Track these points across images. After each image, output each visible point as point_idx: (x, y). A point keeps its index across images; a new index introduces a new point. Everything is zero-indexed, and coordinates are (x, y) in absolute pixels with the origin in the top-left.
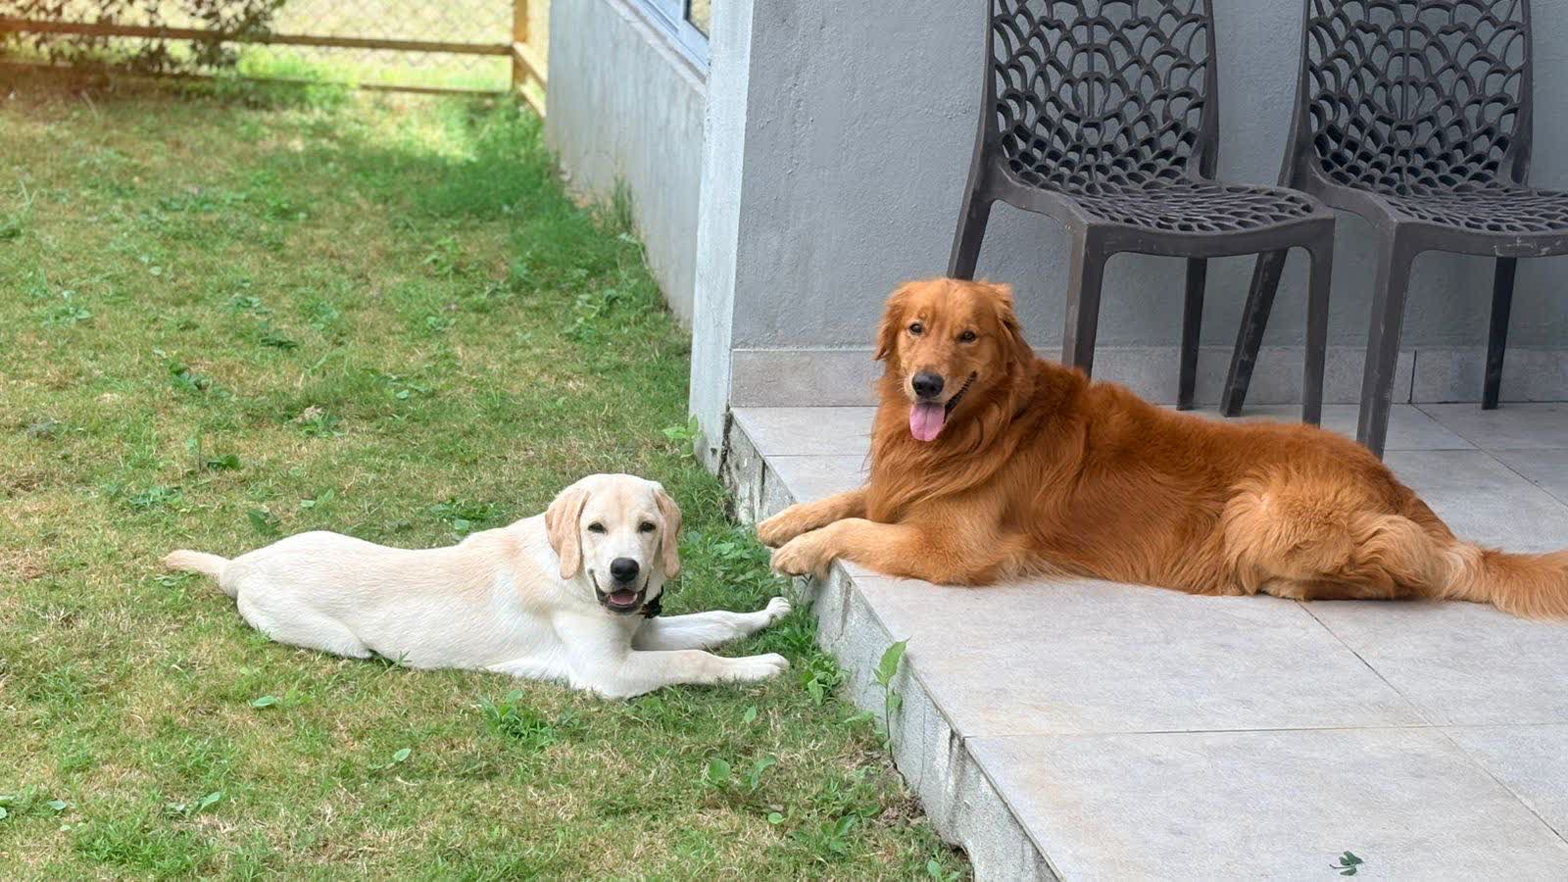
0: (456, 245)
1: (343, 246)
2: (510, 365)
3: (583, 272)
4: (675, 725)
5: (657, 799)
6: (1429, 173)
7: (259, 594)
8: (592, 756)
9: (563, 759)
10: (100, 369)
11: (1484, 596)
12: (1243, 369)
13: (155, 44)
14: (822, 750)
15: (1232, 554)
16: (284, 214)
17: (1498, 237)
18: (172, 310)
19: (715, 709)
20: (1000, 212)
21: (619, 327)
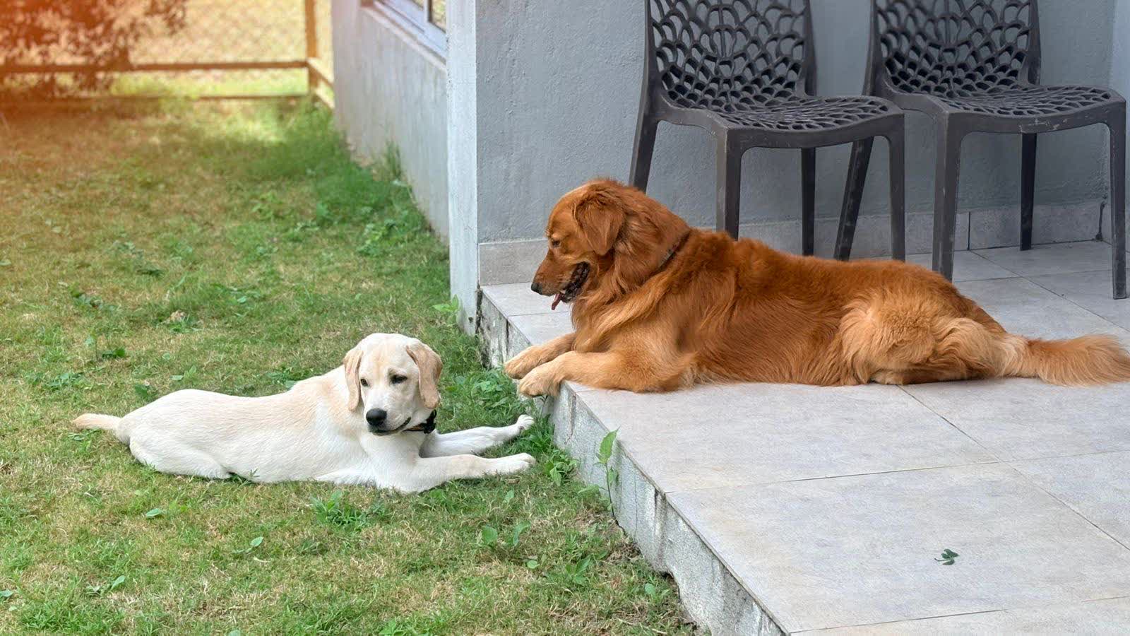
0: (274, 197)
1: (193, 205)
2: (319, 276)
3: (368, 209)
4: (455, 507)
5: (446, 559)
6: (969, 82)
7: (145, 439)
8: (396, 532)
9: (376, 537)
10: (19, 297)
11: (1032, 373)
12: (847, 232)
13: (47, 77)
14: (563, 516)
15: (848, 355)
16: (148, 186)
17: (1022, 119)
18: (72, 255)
19: (483, 494)
20: (664, 129)
21: (396, 245)
